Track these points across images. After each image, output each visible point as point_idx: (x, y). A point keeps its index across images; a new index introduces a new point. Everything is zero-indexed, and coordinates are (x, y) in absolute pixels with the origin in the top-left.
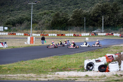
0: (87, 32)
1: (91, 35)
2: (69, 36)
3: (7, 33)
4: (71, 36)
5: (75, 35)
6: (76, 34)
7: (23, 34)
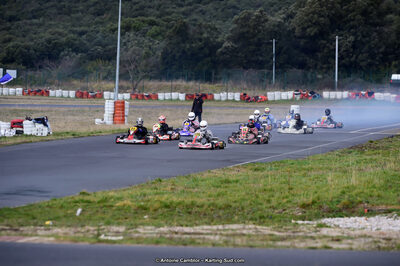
0: (284, 88)
1: (298, 97)
2: (227, 100)
3: (19, 90)
4: (234, 100)
5: (245, 98)
6: (250, 94)
7: (72, 94)
